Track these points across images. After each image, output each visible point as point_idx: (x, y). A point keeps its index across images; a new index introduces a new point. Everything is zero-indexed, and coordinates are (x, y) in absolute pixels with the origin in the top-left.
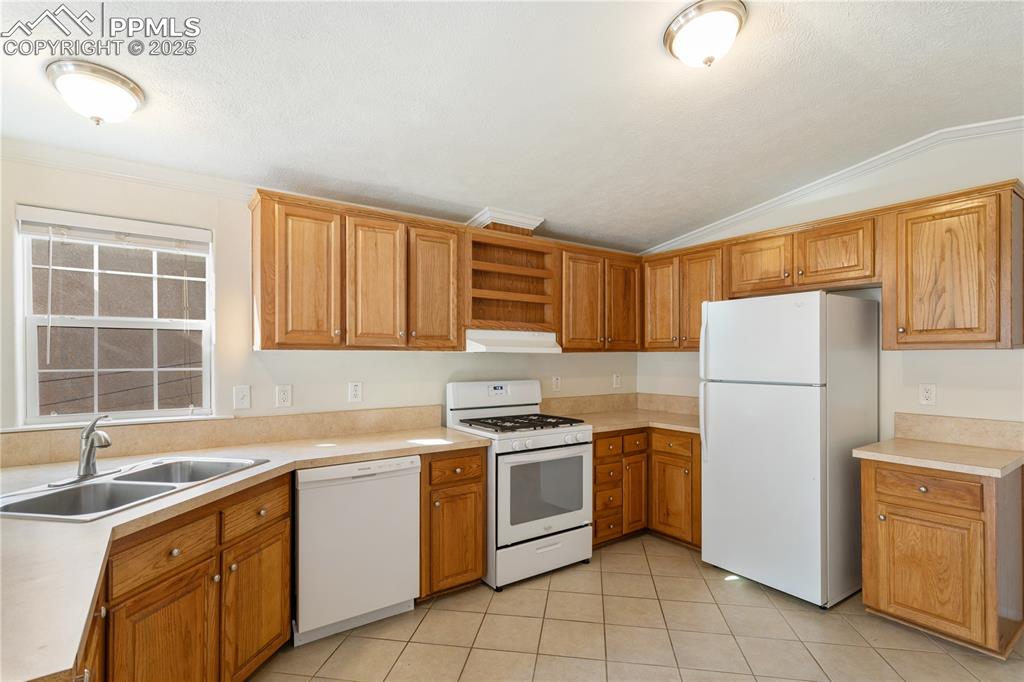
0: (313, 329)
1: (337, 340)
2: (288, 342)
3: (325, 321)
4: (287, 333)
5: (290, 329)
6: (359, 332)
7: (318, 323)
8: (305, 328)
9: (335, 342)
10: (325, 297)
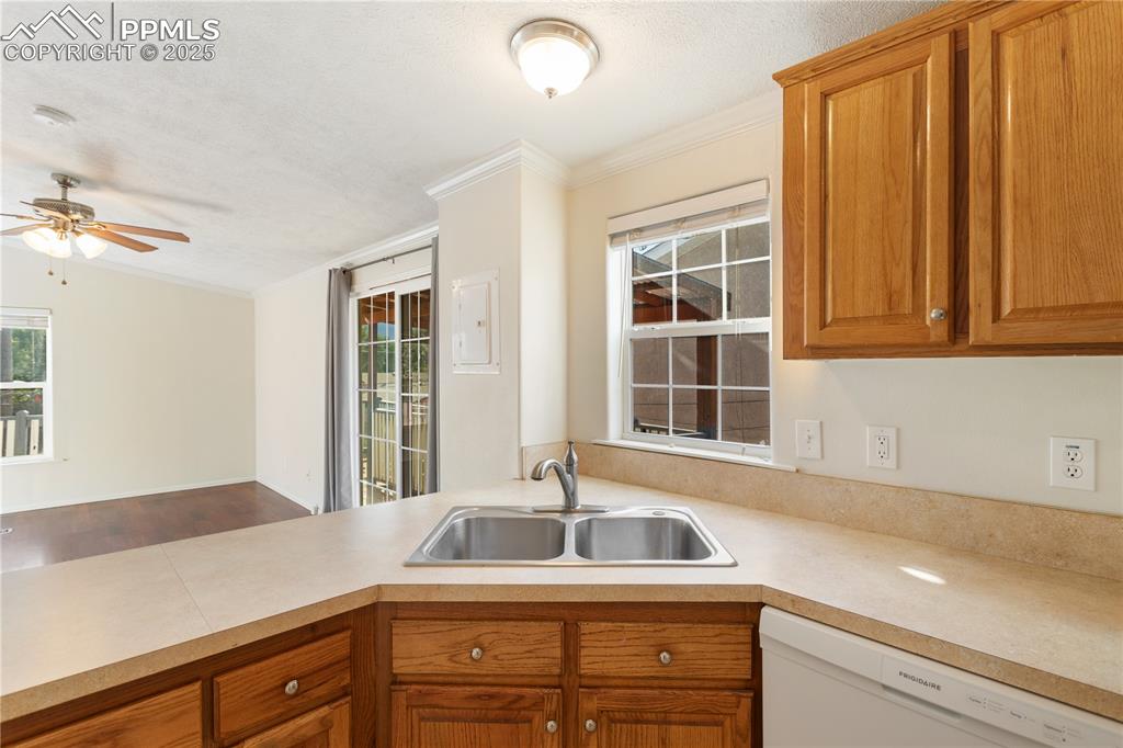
0: (879, 312)
1: (940, 333)
2: (827, 343)
3: (908, 290)
4: (823, 325)
5: (829, 319)
6: (1007, 309)
7: (891, 299)
8: (860, 313)
9: (933, 338)
10: (909, 237)
